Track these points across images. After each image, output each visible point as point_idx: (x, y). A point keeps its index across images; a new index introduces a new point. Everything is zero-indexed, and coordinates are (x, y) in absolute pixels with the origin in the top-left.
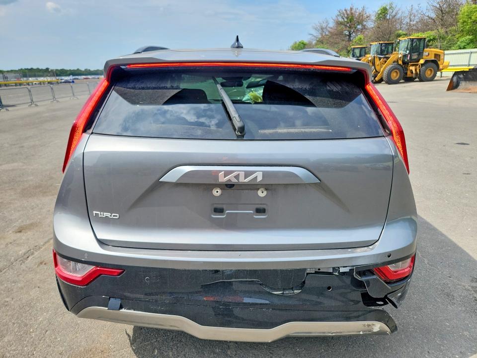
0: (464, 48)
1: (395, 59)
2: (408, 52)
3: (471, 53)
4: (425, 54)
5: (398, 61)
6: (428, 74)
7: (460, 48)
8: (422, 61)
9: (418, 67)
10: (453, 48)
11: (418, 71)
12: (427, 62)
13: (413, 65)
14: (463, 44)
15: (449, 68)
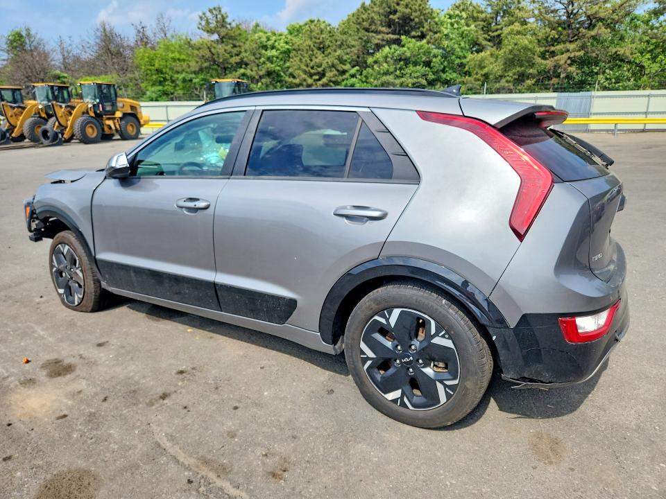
0: (157, 100)
1: (84, 109)
2: (98, 100)
3: (167, 106)
4: (120, 105)
5: (88, 113)
6: (131, 130)
7: (152, 100)
8: (119, 114)
9: (116, 121)
10: (142, 99)
11: (118, 126)
12: (125, 115)
13: (109, 119)
14: (154, 96)
15: (150, 123)
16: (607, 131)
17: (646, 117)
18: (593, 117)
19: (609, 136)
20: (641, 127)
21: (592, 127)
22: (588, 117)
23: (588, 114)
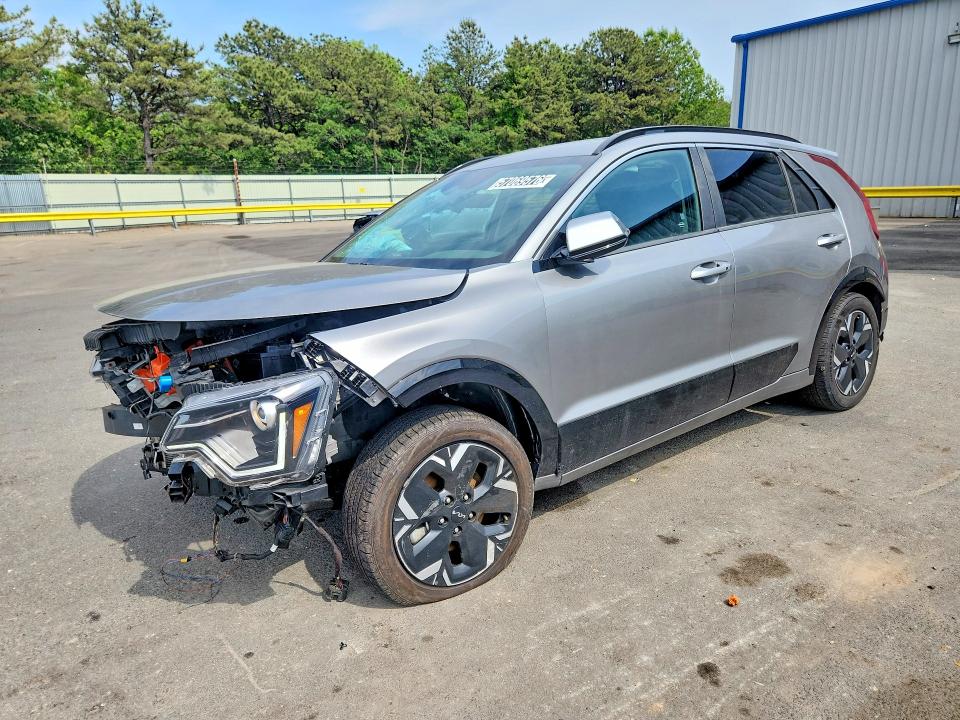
16: (79, 230)
17: (121, 209)
18: (52, 211)
19: (86, 237)
20: (119, 223)
21: (56, 225)
22: (47, 211)
23: (46, 207)
